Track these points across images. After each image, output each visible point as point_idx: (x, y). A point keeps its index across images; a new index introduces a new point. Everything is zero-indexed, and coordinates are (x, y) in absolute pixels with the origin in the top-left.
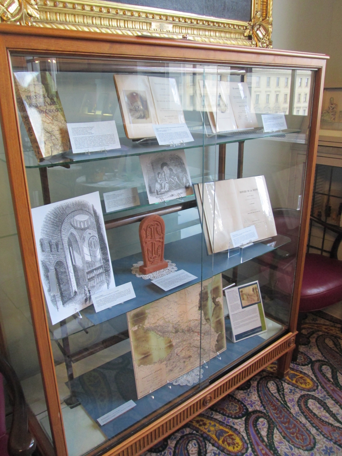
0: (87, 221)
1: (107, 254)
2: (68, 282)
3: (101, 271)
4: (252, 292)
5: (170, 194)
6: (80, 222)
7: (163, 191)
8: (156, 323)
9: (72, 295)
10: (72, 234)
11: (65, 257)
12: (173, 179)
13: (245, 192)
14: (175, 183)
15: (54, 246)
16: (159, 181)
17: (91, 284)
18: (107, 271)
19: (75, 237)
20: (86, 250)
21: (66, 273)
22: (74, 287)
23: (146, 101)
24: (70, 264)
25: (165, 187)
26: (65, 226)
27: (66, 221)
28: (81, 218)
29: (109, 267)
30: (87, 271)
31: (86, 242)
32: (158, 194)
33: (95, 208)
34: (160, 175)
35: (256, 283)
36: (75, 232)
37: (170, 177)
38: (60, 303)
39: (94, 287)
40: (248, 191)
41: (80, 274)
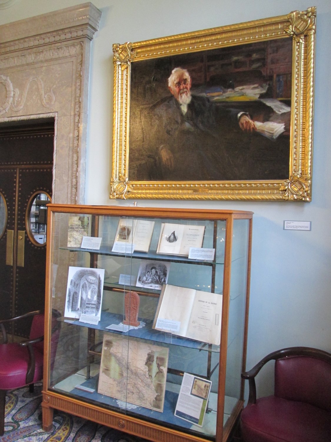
0: (94, 280)
1: (100, 300)
2: (77, 302)
3: (94, 306)
4: (203, 387)
5: (150, 285)
6: (91, 280)
7: (146, 282)
8: (116, 353)
9: (77, 309)
10: (85, 283)
11: (79, 292)
12: (156, 277)
13: (204, 302)
14: (156, 280)
15: (76, 285)
16: (146, 276)
17: (87, 309)
18: (98, 309)
19: (86, 285)
20: (89, 293)
21: (77, 298)
22: (79, 306)
23: (130, 232)
24: (80, 295)
25: (148, 280)
26: (83, 278)
27: (84, 276)
28: (92, 278)
29: (100, 307)
30: (87, 302)
31: (91, 290)
32: (143, 282)
33: (100, 276)
34: (148, 273)
35: (210, 383)
36: (87, 283)
37: (154, 276)
38: (70, 309)
39: (88, 311)
40: (206, 302)
41: (83, 302)
